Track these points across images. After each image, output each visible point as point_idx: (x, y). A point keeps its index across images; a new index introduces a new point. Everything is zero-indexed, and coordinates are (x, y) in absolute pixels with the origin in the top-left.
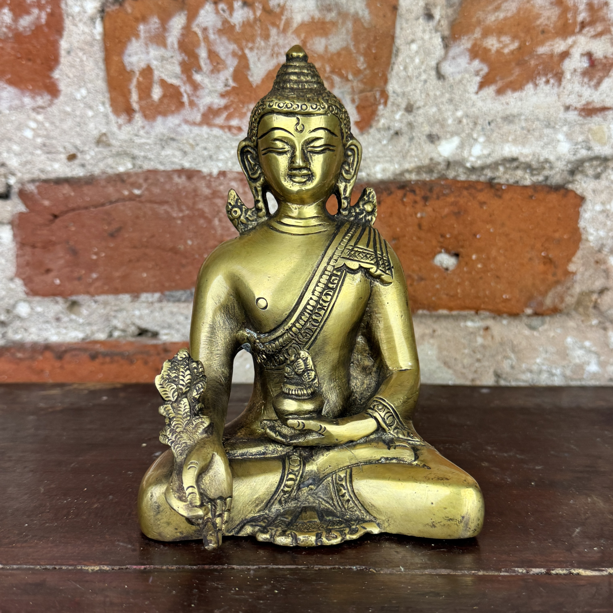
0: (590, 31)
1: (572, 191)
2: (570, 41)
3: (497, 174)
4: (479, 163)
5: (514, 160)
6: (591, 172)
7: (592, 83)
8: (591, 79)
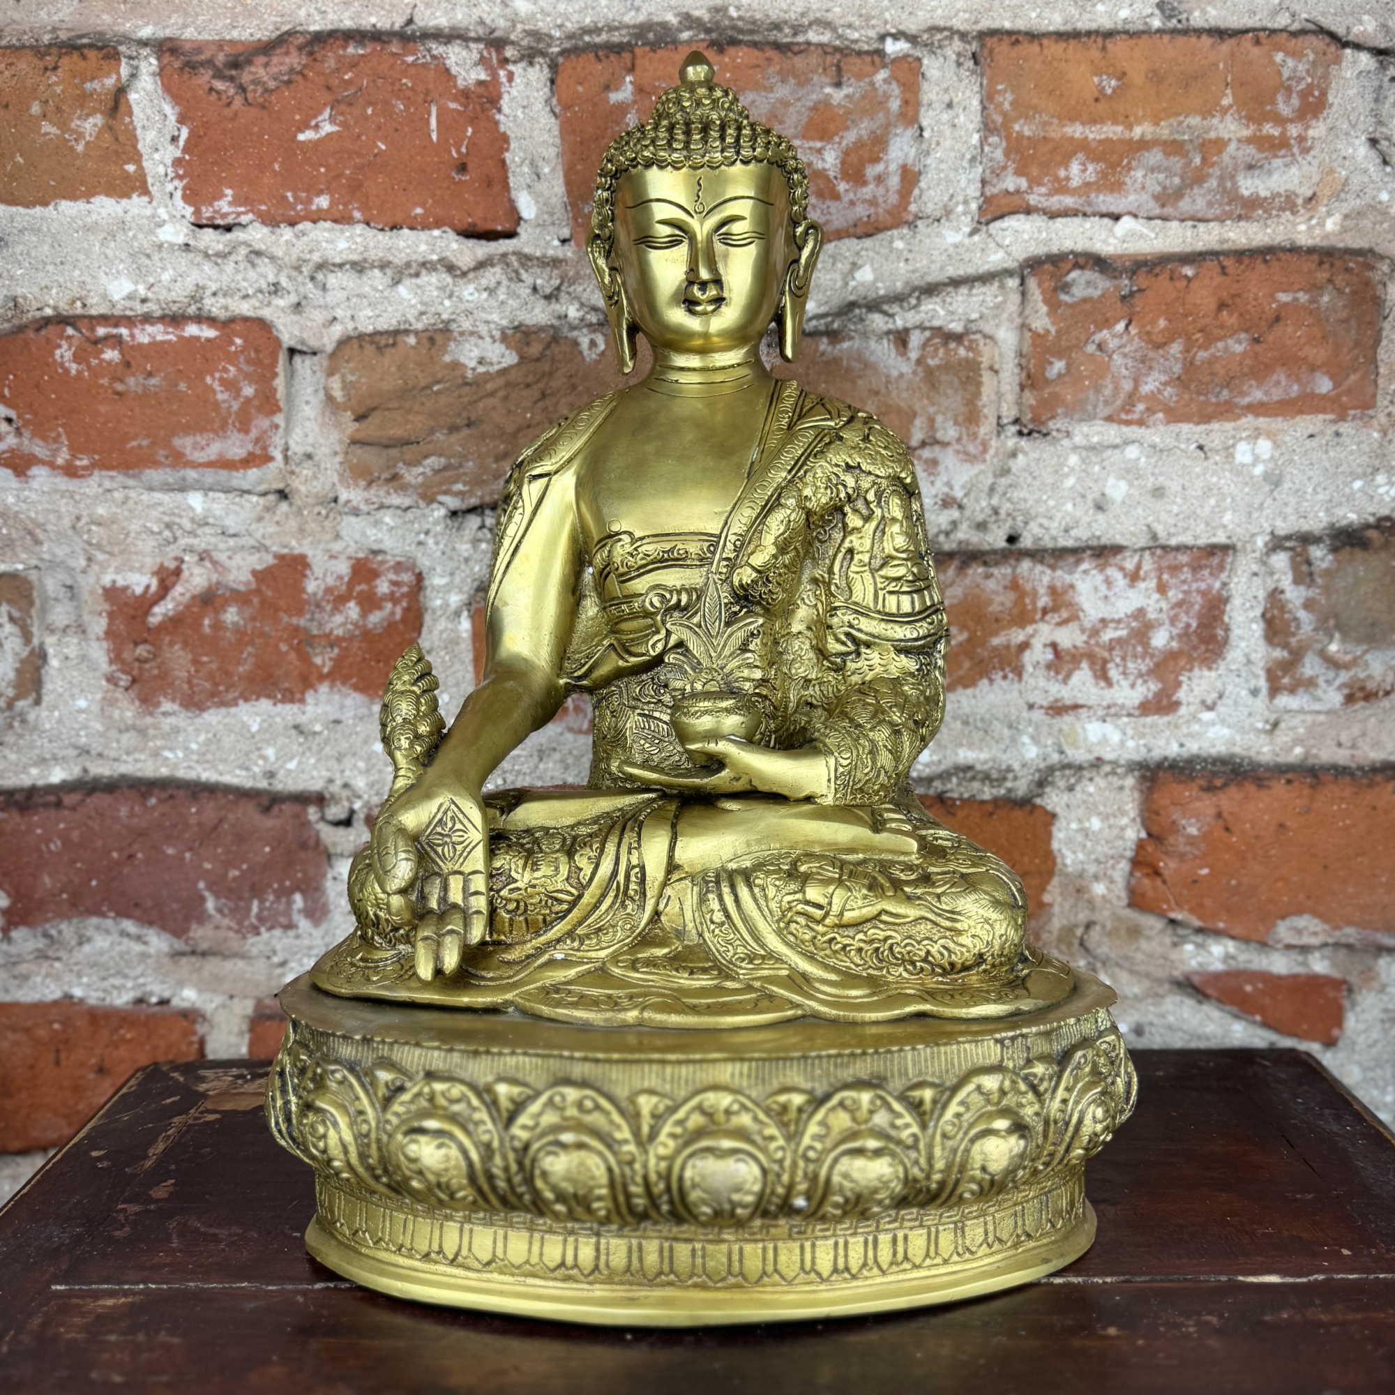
0: (1054, 618)
1: (1041, 807)
2: (1030, 629)
3: (949, 786)
4: (927, 772)
5: (970, 768)
6: (1062, 784)
7: (1060, 677)
8: (1057, 673)
